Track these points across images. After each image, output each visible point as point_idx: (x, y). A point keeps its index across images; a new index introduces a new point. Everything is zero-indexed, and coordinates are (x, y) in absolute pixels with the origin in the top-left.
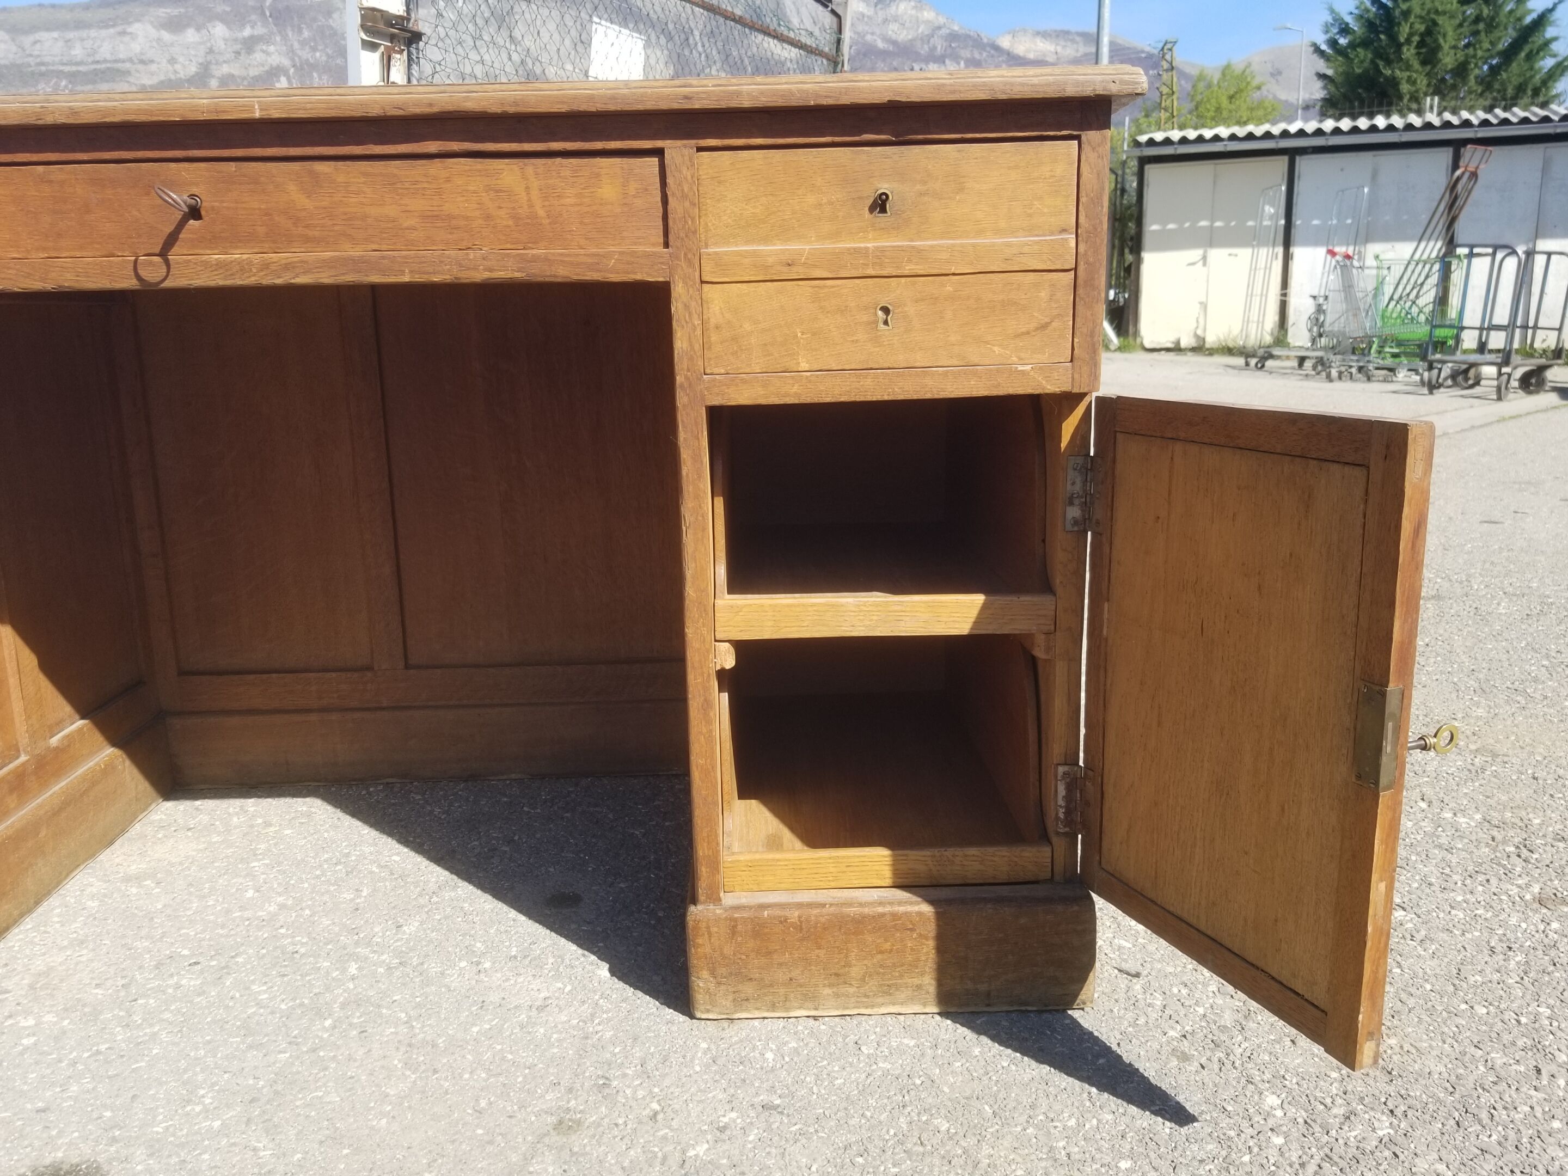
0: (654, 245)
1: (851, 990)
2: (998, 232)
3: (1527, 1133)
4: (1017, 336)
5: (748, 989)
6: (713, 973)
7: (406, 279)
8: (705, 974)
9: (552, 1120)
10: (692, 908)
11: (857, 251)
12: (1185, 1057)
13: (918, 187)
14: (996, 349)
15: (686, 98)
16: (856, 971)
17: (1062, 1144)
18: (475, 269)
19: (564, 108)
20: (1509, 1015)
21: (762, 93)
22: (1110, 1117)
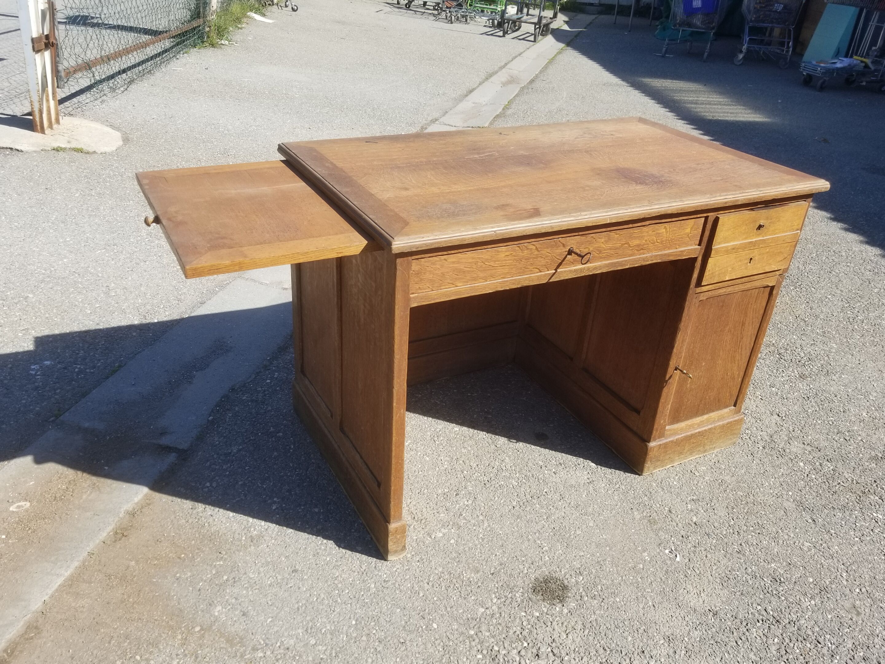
0: (696, 245)
1: (683, 456)
2: (784, 232)
3: (858, 459)
4: (779, 262)
5: (659, 463)
6: (651, 462)
7: (627, 267)
8: (649, 462)
9: (646, 521)
10: (648, 444)
11: (751, 242)
12: (772, 456)
13: (769, 221)
14: (773, 266)
15: (726, 203)
16: (685, 451)
17: (772, 491)
18: (648, 261)
19: (694, 210)
20: (826, 422)
21: (744, 199)
22: (773, 480)
